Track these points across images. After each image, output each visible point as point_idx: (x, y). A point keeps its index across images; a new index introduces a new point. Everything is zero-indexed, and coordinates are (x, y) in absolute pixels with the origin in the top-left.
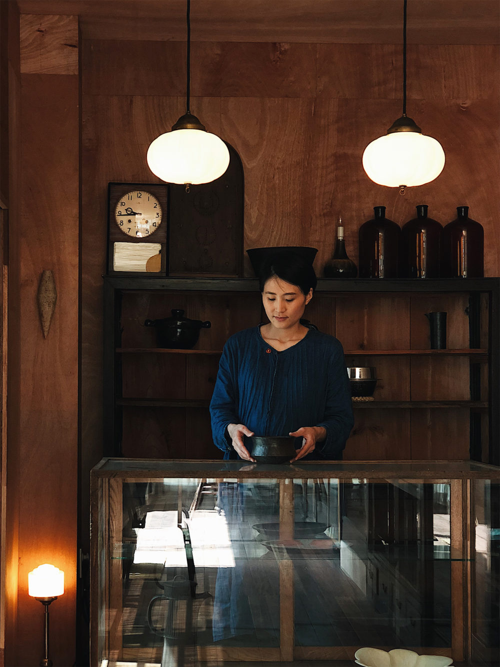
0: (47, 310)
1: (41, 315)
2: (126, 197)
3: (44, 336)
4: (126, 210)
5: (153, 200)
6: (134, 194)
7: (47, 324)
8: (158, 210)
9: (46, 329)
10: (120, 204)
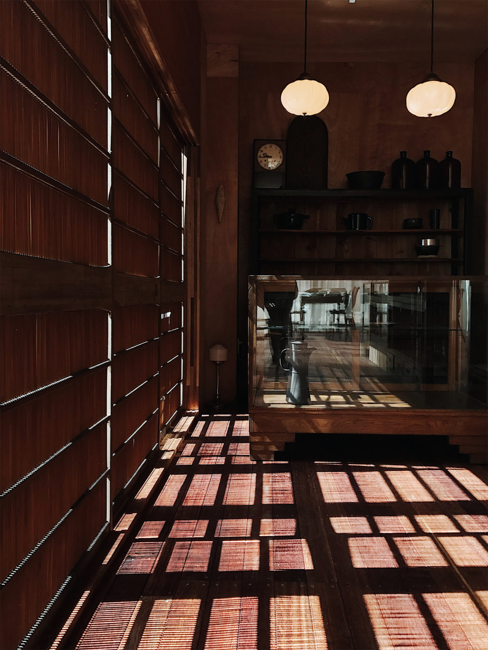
0: (221, 207)
1: (217, 210)
2: (263, 147)
3: (219, 221)
4: (264, 154)
5: (278, 149)
6: (268, 146)
7: (221, 215)
8: (281, 154)
9: (220, 218)
10: (260, 151)
